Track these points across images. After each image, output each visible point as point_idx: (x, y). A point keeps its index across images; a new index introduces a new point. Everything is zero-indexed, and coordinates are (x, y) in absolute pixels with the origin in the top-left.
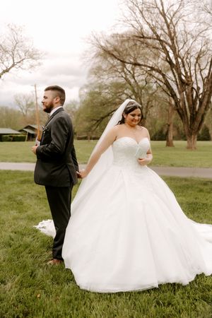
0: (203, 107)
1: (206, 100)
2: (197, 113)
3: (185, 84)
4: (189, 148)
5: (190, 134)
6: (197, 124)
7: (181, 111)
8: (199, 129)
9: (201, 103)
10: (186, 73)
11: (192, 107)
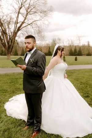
0: (12, 43)
1: (13, 40)
2: (10, 45)
3: (4, 33)
4: (8, 59)
5: (8, 54)
6: (10, 50)
7: (3, 44)
8: (11, 51)
9: (12, 42)
10: (4, 29)
11: (8, 43)
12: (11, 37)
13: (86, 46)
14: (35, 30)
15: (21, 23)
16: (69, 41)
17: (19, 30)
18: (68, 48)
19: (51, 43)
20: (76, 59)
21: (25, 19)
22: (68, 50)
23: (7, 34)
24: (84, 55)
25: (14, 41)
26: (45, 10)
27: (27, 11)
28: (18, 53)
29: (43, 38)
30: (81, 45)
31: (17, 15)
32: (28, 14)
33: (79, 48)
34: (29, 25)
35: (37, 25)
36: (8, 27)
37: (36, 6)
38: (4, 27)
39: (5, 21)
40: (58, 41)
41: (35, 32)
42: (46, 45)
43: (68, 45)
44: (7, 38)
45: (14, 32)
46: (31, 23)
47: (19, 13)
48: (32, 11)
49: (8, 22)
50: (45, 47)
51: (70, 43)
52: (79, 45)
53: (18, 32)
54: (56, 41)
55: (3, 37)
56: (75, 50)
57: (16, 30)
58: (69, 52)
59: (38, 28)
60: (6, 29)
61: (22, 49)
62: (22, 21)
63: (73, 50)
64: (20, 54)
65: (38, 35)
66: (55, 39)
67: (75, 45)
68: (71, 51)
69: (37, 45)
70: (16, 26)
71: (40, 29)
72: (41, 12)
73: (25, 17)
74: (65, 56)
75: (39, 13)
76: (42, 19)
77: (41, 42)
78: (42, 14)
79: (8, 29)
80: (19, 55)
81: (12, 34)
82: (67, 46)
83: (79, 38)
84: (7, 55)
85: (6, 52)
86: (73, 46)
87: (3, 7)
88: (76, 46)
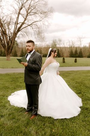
0: (12, 44)
2: (10, 46)
3: (4, 33)
4: (7, 60)
5: (8, 55)
6: (10, 50)
7: (3, 45)
8: (11, 52)
9: (11, 42)
10: (4, 30)
11: (8, 44)
12: (11, 38)
13: (87, 48)
14: (35, 31)
15: (21, 24)
16: (70, 42)
17: (19, 30)
18: (69, 50)
19: (51, 44)
20: (76, 61)
21: (25, 19)
22: (69, 52)
23: (7, 35)
24: (85, 57)
25: (14, 42)
26: (45, 11)
27: (27, 12)
28: (17, 54)
29: (43, 39)
30: (82, 46)
31: (17, 16)
32: (28, 15)
33: (80, 49)
34: (29, 26)
35: (37, 26)
36: (8, 27)
37: (36, 7)
38: (4, 28)
39: (5, 22)
40: (59, 42)
41: (35, 33)
42: (46, 46)
43: (69, 47)
44: (7, 38)
45: (14, 32)
46: (31, 24)
47: (19, 13)
48: (32, 11)
49: (8, 23)
50: (45, 48)
51: (71, 44)
52: (80, 47)
53: (18, 33)
54: (56, 42)
55: (3, 38)
56: (76, 51)
57: (16, 30)
58: (69, 54)
59: (38, 29)
60: (5, 30)
61: (21, 50)
62: (22, 22)
63: (74, 51)
64: (20, 55)
65: (38, 36)
66: (56, 40)
67: (76, 46)
68: (72, 52)
69: (37, 46)
70: (16, 26)
71: (40, 30)
72: (41, 13)
73: (25, 18)
74: (65, 58)
75: (40, 14)
76: (42, 20)
77: (41, 43)
78: (42, 15)
79: (8, 29)
80: (18, 56)
81: (12, 35)
82: (67, 48)
83: (80, 39)
84: (6, 56)
85: (6, 52)
86: (74, 47)
87: (3, 8)
88: (76, 48)
